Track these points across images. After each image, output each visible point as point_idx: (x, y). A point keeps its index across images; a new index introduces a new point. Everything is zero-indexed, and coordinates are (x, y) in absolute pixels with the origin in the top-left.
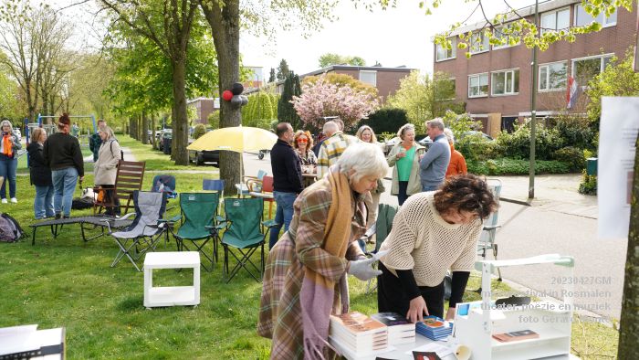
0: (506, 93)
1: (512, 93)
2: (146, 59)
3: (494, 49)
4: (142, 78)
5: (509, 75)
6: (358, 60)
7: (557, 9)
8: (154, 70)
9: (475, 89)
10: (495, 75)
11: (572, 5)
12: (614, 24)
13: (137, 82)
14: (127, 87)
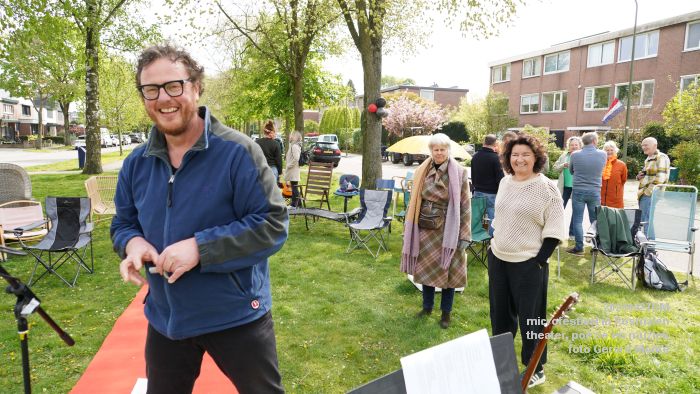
0: (554, 111)
1: (560, 111)
2: (266, 77)
3: (545, 74)
4: (263, 92)
5: (558, 96)
6: (410, 81)
7: (603, 42)
8: (271, 87)
9: (526, 108)
10: (546, 96)
11: (617, 39)
12: (655, 55)
13: (257, 96)
14: (250, 100)
